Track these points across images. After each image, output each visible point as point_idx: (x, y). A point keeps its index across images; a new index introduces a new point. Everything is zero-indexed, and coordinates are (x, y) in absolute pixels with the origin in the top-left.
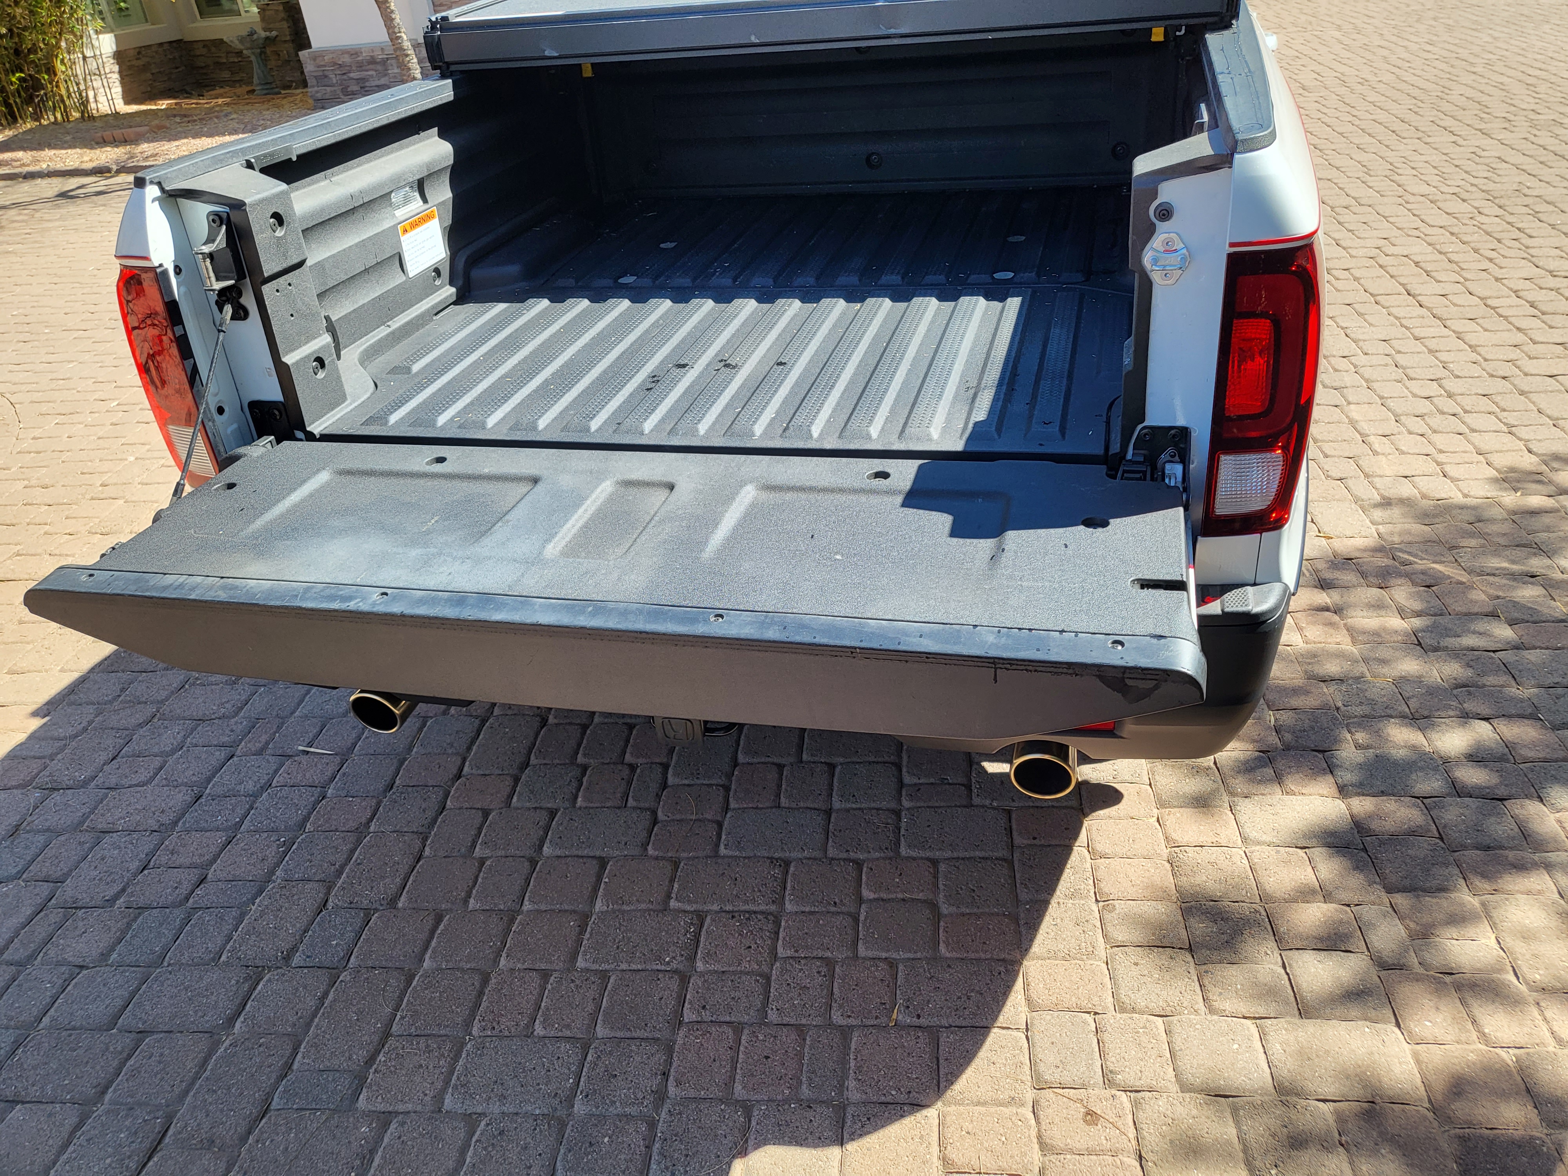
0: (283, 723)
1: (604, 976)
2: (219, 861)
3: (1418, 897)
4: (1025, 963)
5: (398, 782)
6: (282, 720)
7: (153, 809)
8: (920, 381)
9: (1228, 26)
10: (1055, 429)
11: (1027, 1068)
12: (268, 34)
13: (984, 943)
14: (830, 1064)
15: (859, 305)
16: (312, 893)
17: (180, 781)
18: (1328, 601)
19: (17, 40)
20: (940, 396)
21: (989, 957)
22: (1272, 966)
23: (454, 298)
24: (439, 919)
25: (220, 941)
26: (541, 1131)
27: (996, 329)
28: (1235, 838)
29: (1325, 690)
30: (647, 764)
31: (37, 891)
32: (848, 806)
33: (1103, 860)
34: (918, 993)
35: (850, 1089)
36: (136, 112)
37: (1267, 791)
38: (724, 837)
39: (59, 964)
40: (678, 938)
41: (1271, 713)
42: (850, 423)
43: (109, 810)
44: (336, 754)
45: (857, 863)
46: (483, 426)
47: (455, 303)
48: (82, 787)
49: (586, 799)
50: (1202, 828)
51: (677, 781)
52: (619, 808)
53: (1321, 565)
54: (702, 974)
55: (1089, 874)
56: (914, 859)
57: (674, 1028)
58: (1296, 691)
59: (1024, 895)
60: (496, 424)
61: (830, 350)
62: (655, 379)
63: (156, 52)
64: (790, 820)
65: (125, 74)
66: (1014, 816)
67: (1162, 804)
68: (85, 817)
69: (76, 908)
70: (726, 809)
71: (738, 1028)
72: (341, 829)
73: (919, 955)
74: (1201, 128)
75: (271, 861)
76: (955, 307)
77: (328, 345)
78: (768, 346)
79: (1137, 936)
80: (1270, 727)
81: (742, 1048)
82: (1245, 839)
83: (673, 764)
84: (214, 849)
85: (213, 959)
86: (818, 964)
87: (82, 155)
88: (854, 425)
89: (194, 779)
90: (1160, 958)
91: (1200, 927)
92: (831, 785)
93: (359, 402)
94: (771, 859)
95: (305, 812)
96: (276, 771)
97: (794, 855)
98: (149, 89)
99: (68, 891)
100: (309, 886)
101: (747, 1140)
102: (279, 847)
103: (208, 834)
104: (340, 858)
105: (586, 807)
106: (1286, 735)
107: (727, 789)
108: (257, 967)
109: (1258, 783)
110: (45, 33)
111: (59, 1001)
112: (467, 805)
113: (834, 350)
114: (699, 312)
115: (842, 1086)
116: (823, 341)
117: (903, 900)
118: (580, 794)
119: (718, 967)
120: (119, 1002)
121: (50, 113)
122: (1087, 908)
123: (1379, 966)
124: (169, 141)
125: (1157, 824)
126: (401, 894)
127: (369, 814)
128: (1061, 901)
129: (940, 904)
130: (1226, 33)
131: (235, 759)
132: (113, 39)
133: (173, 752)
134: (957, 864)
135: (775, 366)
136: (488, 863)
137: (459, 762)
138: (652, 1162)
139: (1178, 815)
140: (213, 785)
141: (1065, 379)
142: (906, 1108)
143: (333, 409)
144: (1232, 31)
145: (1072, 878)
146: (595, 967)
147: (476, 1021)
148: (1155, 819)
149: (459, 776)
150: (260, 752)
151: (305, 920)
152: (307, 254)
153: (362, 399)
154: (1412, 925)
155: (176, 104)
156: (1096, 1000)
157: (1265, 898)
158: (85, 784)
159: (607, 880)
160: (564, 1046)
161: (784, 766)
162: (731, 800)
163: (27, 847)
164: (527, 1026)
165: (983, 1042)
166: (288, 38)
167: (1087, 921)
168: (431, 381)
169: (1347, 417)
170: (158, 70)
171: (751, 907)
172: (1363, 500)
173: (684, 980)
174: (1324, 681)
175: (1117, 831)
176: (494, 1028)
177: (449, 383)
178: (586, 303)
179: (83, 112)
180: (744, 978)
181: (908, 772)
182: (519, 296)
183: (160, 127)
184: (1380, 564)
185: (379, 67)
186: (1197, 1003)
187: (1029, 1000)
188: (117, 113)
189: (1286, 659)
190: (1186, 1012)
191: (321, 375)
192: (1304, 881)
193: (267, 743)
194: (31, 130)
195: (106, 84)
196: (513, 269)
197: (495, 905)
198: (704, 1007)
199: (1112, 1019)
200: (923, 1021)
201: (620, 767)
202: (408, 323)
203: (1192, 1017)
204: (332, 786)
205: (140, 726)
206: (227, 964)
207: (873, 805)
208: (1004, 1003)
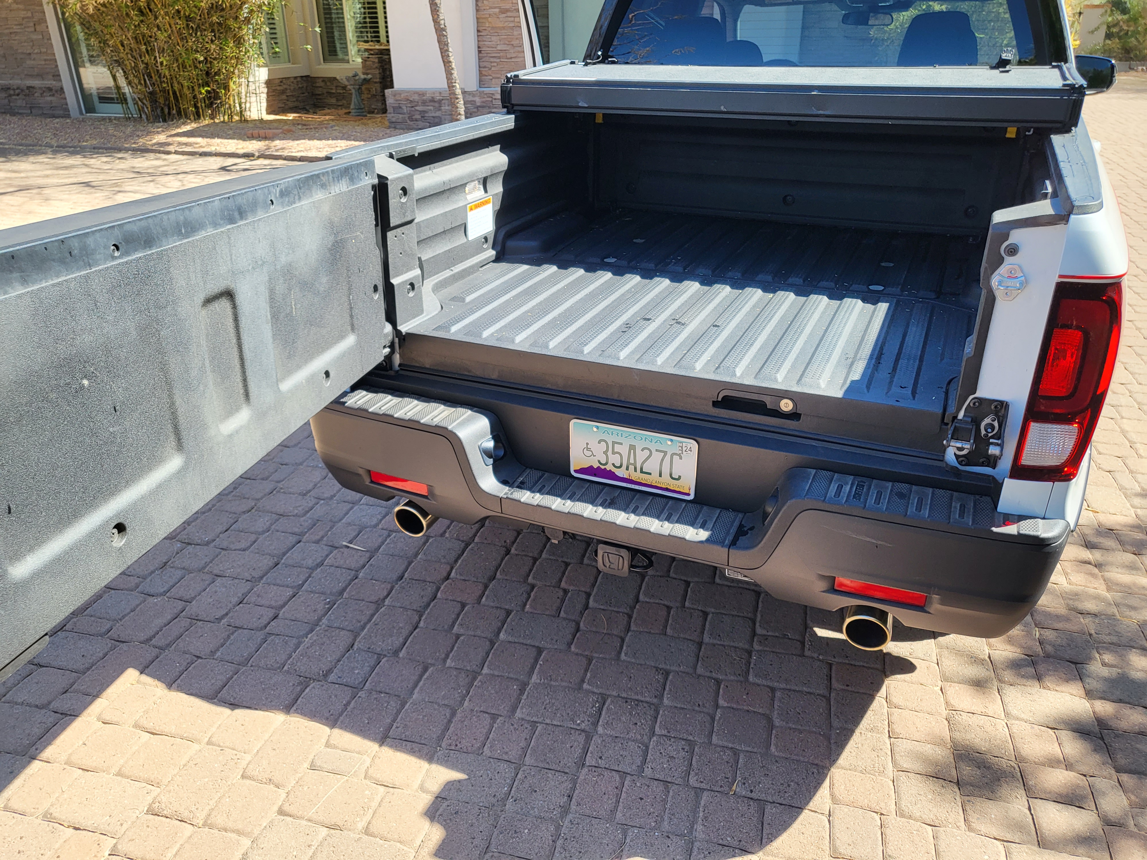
0: (334, 526)
1: (534, 724)
2: (287, 607)
3: (1140, 778)
4: (832, 769)
5: (406, 575)
6: (334, 523)
7: (248, 567)
8: (813, 349)
9: (1069, 131)
10: (909, 391)
11: (827, 841)
12: (365, 76)
13: (804, 750)
14: (686, 812)
15: (771, 295)
16: (345, 638)
17: (266, 551)
18: (1091, 557)
19: (209, 65)
20: (828, 360)
21: (806, 760)
22: (1020, 807)
23: (494, 258)
24: (425, 669)
25: (284, 657)
26: (483, 817)
27: (870, 322)
28: (999, 712)
29: (1082, 620)
30: (576, 590)
31: (175, 605)
32: (715, 642)
33: (897, 709)
34: (752, 775)
35: (698, 830)
36: (274, 120)
37: (1028, 683)
38: (625, 648)
39: (185, 652)
40: (587, 709)
41: (1037, 629)
42: (763, 370)
43: (221, 563)
44: (367, 551)
45: (717, 682)
46: (513, 341)
47: (494, 261)
48: (206, 545)
49: (531, 607)
50: (974, 700)
51: (596, 605)
52: (554, 617)
53: (1087, 531)
54: (601, 736)
55: (885, 717)
56: (759, 685)
57: (579, 768)
58: (1058, 617)
59: (835, 723)
60: (521, 341)
61: (750, 322)
62: (628, 326)
63: (292, 82)
64: (672, 645)
65: (270, 94)
66: (834, 668)
67: (945, 678)
68: (206, 564)
69: (197, 620)
70: (628, 629)
71: (623, 774)
72: (366, 600)
73: (755, 750)
74: (1045, 196)
75: (320, 612)
76: (840, 304)
77: (418, 276)
78: (707, 314)
79: (918, 767)
80: (1035, 639)
81: (624, 789)
82: (1007, 714)
83: (593, 593)
84: (284, 599)
85: (279, 668)
86: (683, 743)
87: (237, 144)
88: (766, 370)
89: (275, 552)
90: (933, 785)
91: (967, 771)
92: (704, 625)
93: (431, 316)
94: (657, 669)
95: (344, 585)
96: (327, 556)
97: (673, 668)
98: (283, 106)
99: (193, 608)
100: (342, 633)
101: (622, 851)
102: (325, 604)
103: (281, 588)
104: (364, 619)
105: (531, 613)
106: (1048, 646)
107: (630, 617)
108: (306, 678)
109: (1022, 677)
110: (227, 63)
111: (184, 675)
112: (450, 598)
113: (753, 322)
114: (660, 286)
115: (692, 827)
116: (746, 315)
117: (748, 711)
118: (529, 603)
119: (613, 733)
120: (220, 683)
121: (221, 115)
122: (881, 740)
123: (1103, 822)
124: (293, 140)
125: (940, 692)
126: (402, 648)
127: (385, 594)
128: (863, 732)
129: (774, 719)
130: (1066, 135)
131: (301, 543)
132: (267, 72)
133: (263, 532)
134: (789, 694)
135: (712, 327)
136: (462, 638)
137: (448, 568)
138: (556, 851)
139: (957, 688)
140: (287, 558)
141: (918, 361)
142: (736, 851)
143: (414, 318)
144: (1071, 134)
145: (873, 717)
146: (528, 718)
147: (445, 738)
148: (939, 688)
149: (447, 578)
150: (317, 542)
151: (339, 654)
152: (417, 216)
153: (433, 314)
154: (1133, 797)
155: (299, 117)
156: (882, 805)
157: (1020, 759)
158: (208, 543)
159: (541, 663)
160: (503, 766)
161: (672, 608)
162: (632, 624)
163: (170, 577)
164: (479, 748)
165: (796, 818)
166: (378, 80)
167: (881, 749)
168: (479, 308)
169: (1120, 427)
170: (291, 94)
171: (639, 697)
172: (1126, 489)
173: (589, 738)
174: (1081, 614)
175: (909, 691)
176: (457, 745)
177: (490, 311)
178: (581, 272)
179: (241, 117)
180: (630, 743)
181: (760, 626)
182: (538, 262)
183: (289, 131)
184: (1135, 537)
185: (437, 105)
186: (959, 822)
187: (833, 796)
188: (262, 119)
189: (1053, 593)
190: (950, 826)
191: (411, 294)
192: (1051, 752)
193: (323, 537)
194: (208, 125)
195: (258, 100)
196: (533, 244)
197: (464, 666)
198: (601, 758)
199: (893, 820)
200: (753, 795)
201: (557, 589)
202: (464, 270)
203: (955, 830)
204: (363, 571)
205: (244, 512)
206: (288, 672)
207: (732, 644)
208: (815, 794)
